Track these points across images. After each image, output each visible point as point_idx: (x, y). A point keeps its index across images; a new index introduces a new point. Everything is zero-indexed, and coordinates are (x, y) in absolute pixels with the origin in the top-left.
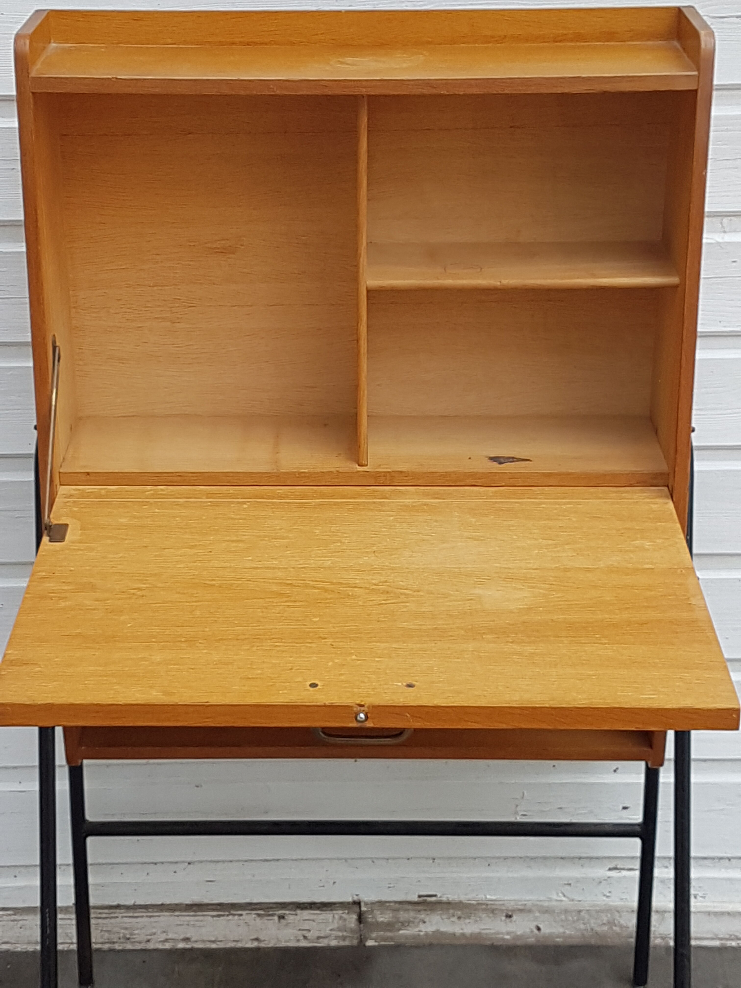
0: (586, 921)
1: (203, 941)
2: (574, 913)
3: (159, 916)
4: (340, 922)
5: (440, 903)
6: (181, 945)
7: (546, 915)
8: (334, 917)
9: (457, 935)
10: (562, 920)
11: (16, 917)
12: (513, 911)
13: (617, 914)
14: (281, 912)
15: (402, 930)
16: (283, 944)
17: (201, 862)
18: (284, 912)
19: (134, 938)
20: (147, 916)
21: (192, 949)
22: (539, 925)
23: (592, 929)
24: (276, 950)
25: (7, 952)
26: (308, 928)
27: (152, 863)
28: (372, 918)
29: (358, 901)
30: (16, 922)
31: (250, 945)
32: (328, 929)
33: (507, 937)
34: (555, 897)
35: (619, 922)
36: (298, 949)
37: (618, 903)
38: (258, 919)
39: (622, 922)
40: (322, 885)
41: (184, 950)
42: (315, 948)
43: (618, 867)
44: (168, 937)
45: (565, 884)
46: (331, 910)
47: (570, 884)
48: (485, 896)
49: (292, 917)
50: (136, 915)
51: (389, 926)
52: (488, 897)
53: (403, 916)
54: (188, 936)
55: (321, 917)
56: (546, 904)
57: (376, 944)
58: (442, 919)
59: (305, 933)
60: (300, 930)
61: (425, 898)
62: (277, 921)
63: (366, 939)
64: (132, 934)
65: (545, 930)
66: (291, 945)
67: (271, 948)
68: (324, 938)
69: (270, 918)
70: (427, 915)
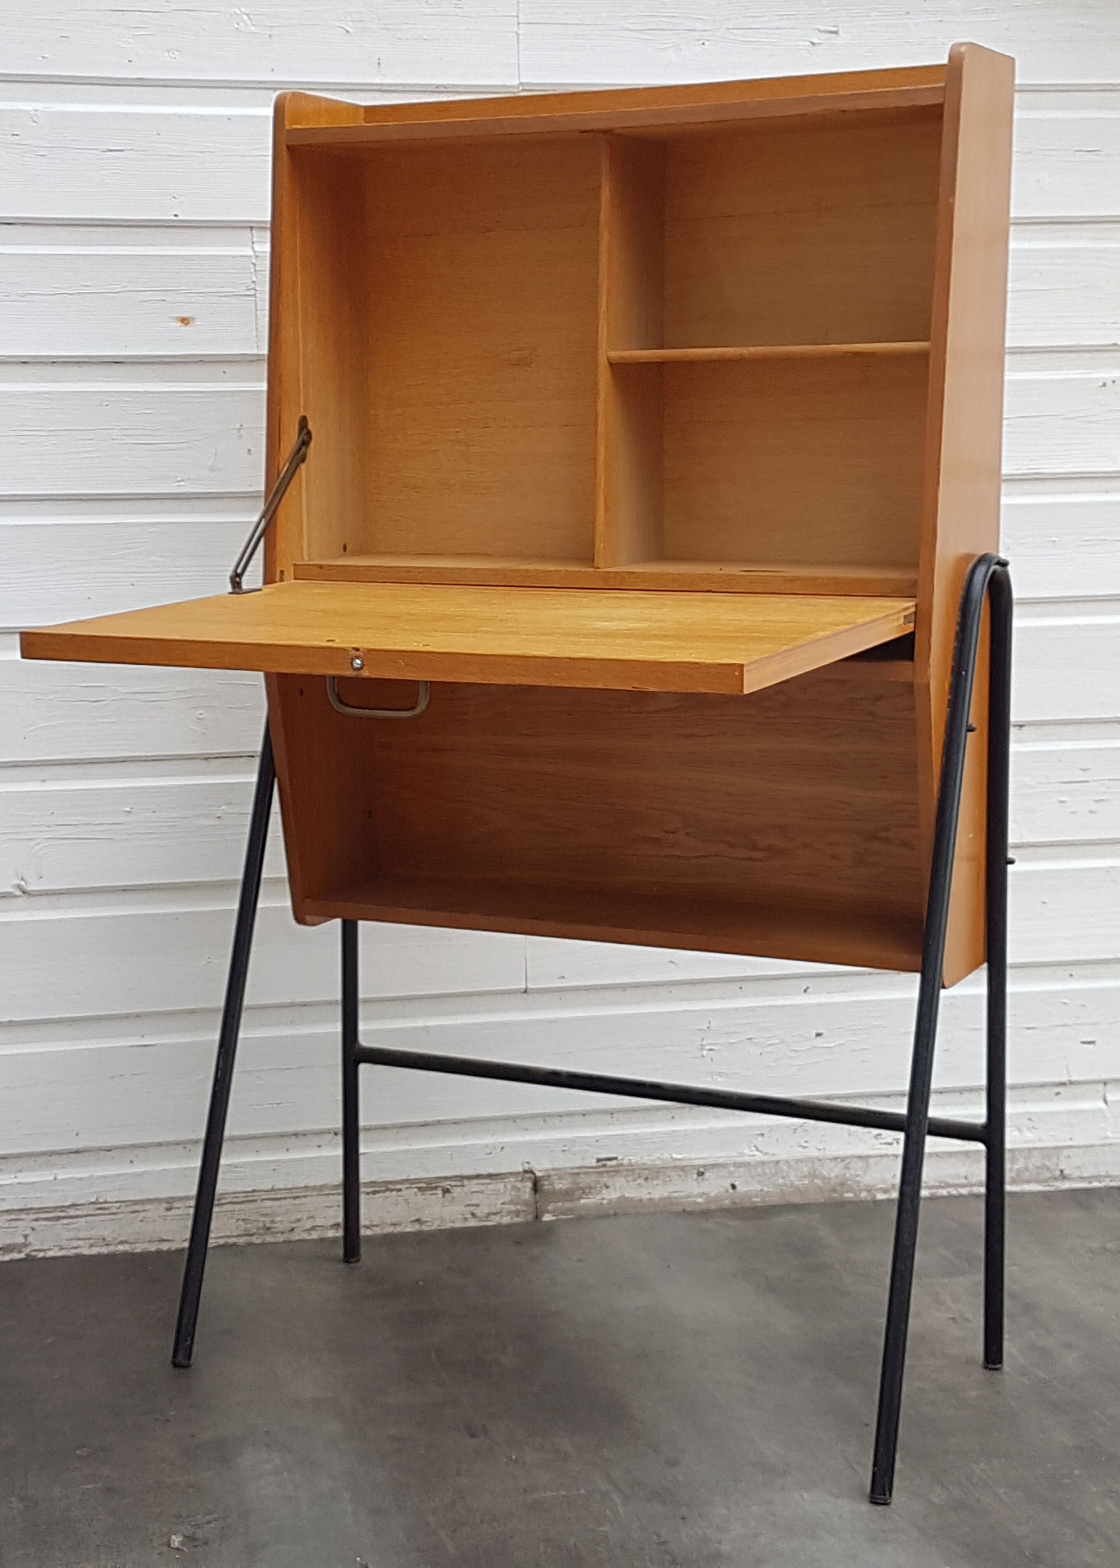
0: (785, 1174)
2: (770, 1166)
4: (513, 1193)
5: (621, 1166)
7: (742, 1169)
8: (505, 1186)
9: (644, 1200)
10: (759, 1176)
12: (704, 1166)
14: (446, 1184)
15: (584, 1198)
16: (448, 1225)
18: (449, 1183)
19: (275, 1228)
20: (290, 1199)
22: (734, 1183)
23: (792, 1184)
24: (441, 1232)
25: (125, 1254)
26: (476, 1202)
27: (293, 1134)
28: (549, 1185)
29: (530, 1169)
30: (136, 1214)
31: (409, 1229)
32: (500, 1202)
33: (700, 1200)
34: (747, 1151)
35: (821, 1173)
36: (466, 1230)
37: (817, 1153)
38: (419, 1194)
39: (824, 1172)
40: (488, 1152)
42: (485, 1227)
44: (317, 1224)
45: (758, 1135)
46: (503, 1179)
47: (763, 1135)
48: (671, 1155)
49: (459, 1189)
50: (278, 1197)
51: (568, 1194)
52: (675, 1156)
53: (584, 1181)
54: (339, 1220)
55: (491, 1187)
56: (738, 1159)
57: (554, 1218)
58: (628, 1182)
59: (473, 1209)
60: (467, 1206)
61: (604, 1162)
62: (441, 1196)
63: (542, 1216)
64: (273, 1222)
65: (740, 1188)
66: (458, 1225)
67: (436, 1230)
68: (495, 1214)
69: (433, 1192)
70: (610, 1178)
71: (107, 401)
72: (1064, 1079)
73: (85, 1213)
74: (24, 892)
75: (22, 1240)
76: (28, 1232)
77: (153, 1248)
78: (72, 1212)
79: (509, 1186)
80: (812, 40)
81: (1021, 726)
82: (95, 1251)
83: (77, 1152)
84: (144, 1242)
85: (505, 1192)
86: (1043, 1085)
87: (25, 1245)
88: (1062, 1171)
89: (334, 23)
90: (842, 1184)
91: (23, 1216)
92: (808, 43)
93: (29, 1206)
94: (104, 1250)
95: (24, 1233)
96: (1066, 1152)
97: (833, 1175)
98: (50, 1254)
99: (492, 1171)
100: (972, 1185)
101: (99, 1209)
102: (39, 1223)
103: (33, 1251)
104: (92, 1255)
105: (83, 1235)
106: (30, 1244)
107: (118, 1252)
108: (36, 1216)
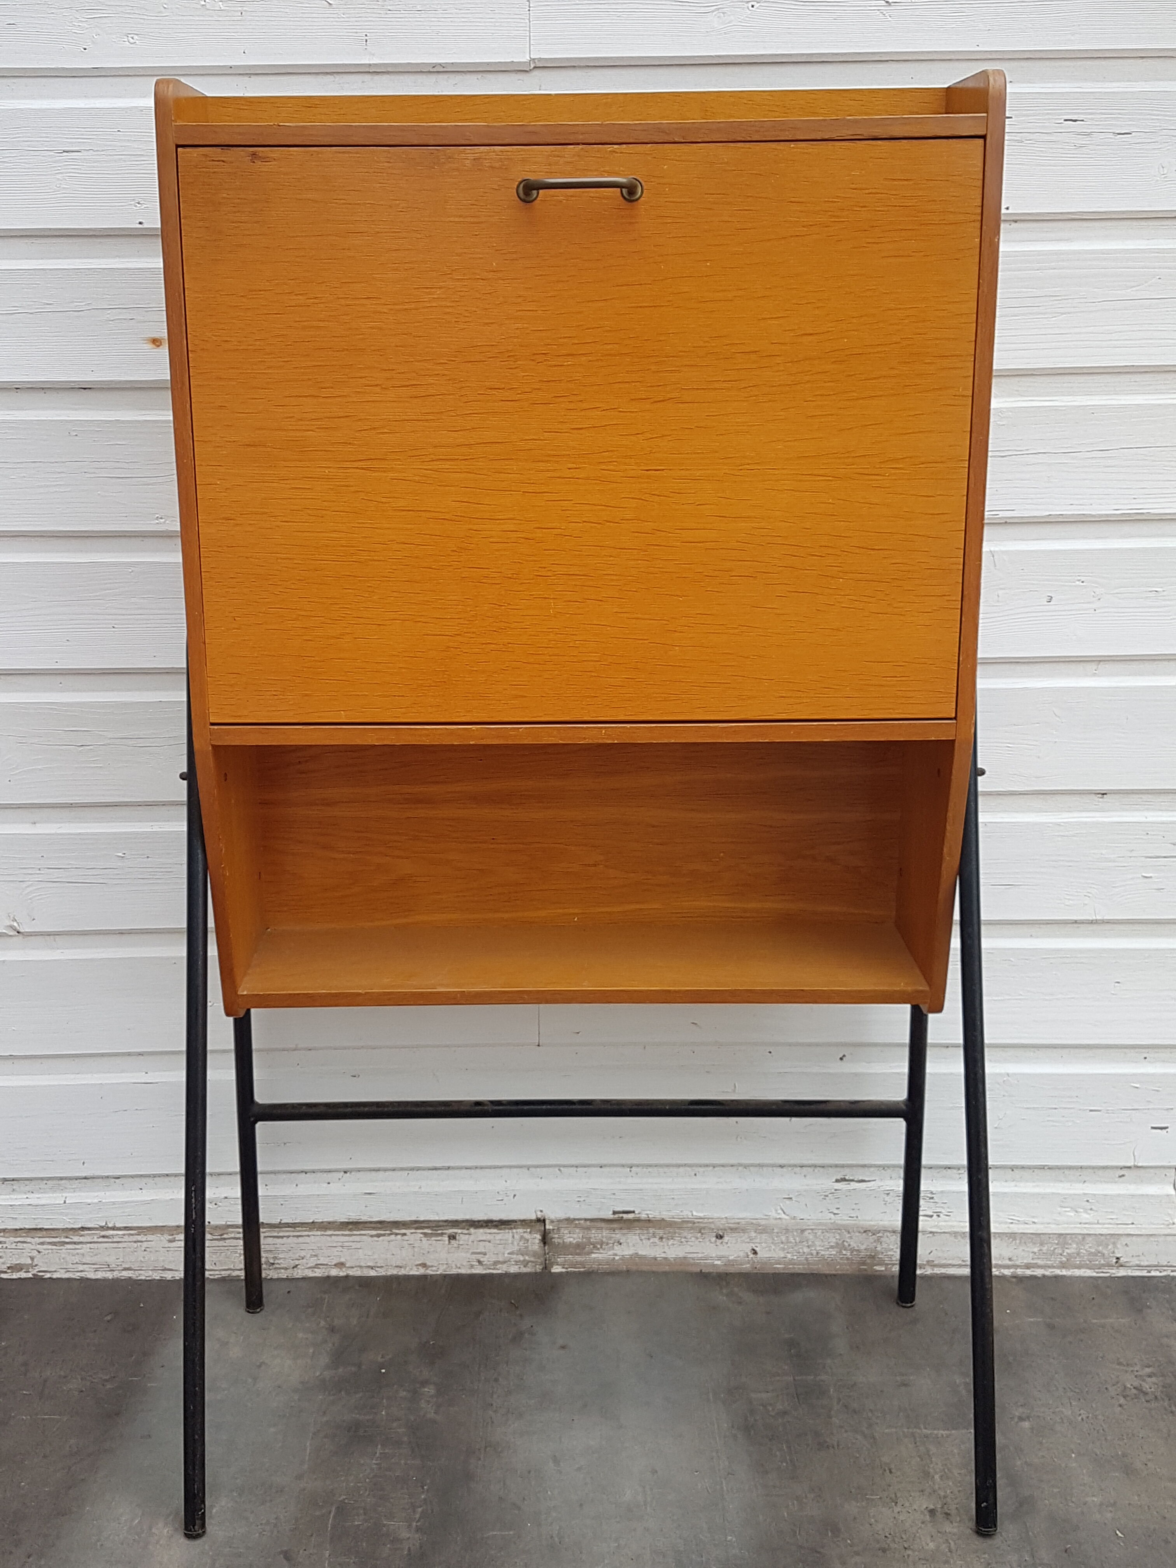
0: (810, 1242)
1: (360, 1267)
2: (796, 1234)
3: (308, 1236)
4: (521, 1243)
5: (638, 1220)
6: (334, 1272)
7: (764, 1236)
8: (513, 1237)
9: (659, 1259)
10: (782, 1242)
11: (139, 1238)
12: (724, 1230)
13: (847, 1235)
14: (452, 1231)
15: (594, 1253)
16: (454, 1271)
17: (359, 1170)
18: (456, 1231)
19: (278, 1263)
20: (294, 1236)
21: (347, 1277)
22: (755, 1248)
23: (818, 1254)
24: (446, 1277)
25: (129, 1280)
26: (483, 1251)
27: (302, 1172)
28: (559, 1238)
29: (542, 1219)
30: (139, 1244)
31: (415, 1272)
32: (507, 1252)
33: (718, 1263)
34: (773, 1214)
35: (849, 1244)
36: (472, 1276)
37: (850, 1222)
38: (425, 1240)
39: (853, 1244)
40: (500, 1198)
41: (337, 1279)
42: (491, 1275)
43: (847, 1178)
44: (319, 1262)
45: (784, 1198)
46: (511, 1229)
47: (791, 1199)
48: (691, 1211)
49: (464, 1238)
50: (281, 1234)
51: (579, 1248)
52: (695, 1213)
53: (595, 1235)
54: (343, 1260)
55: (499, 1237)
56: (763, 1222)
57: (564, 1270)
58: (641, 1240)
59: (479, 1257)
60: (473, 1253)
61: (621, 1215)
62: (447, 1242)
63: (552, 1265)
64: (275, 1258)
65: (763, 1254)
66: (463, 1271)
67: (440, 1275)
68: (504, 1262)
69: (439, 1238)
70: (624, 1234)
71: (76, 430)
72: (1131, 1163)
73: (89, 1239)
74: (18, 932)
75: (28, 1261)
76: (35, 1253)
77: (156, 1276)
78: (76, 1239)
79: (518, 1235)
81: (1105, 794)
82: (99, 1275)
83: (85, 1178)
84: (147, 1270)
86: (1105, 1168)
87: (33, 1266)
88: (1118, 1258)
90: (872, 1257)
91: (29, 1240)
93: (39, 1226)
94: (109, 1275)
95: (30, 1255)
96: (1125, 1240)
97: (863, 1247)
98: (55, 1276)
99: (504, 1217)
100: (1017, 1266)
101: (103, 1237)
102: (45, 1247)
103: (40, 1272)
104: (97, 1280)
105: (87, 1259)
106: (36, 1265)
107: (123, 1278)
108: (42, 1240)
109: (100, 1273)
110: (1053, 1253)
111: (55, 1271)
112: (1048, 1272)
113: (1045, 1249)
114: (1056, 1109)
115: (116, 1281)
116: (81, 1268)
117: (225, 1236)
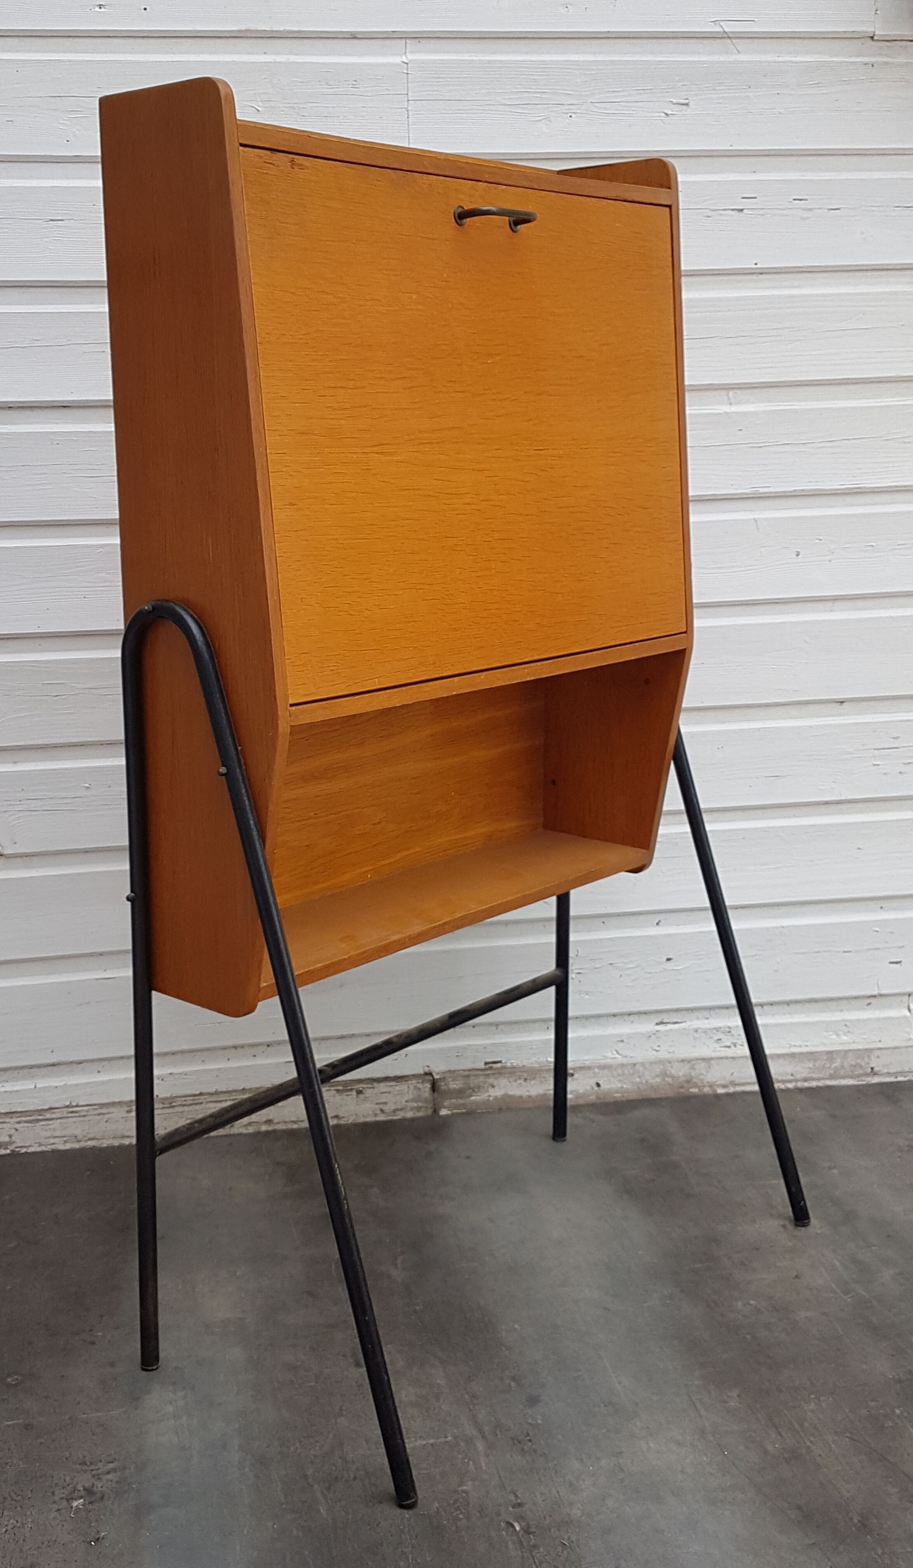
0: (640, 1074)
1: (286, 1122)
2: (629, 1067)
4: (415, 1092)
5: (505, 1068)
6: (264, 1128)
7: (606, 1071)
8: (408, 1087)
9: (524, 1097)
10: (620, 1075)
11: (101, 1112)
12: (575, 1069)
13: (669, 1065)
14: (360, 1086)
15: (474, 1096)
16: (362, 1120)
21: (275, 1131)
22: (599, 1082)
23: (647, 1082)
24: (355, 1125)
25: (93, 1148)
26: (385, 1101)
27: (233, 1047)
28: (445, 1085)
29: (429, 1072)
30: (102, 1116)
32: (404, 1100)
33: (570, 1096)
34: (610, 1055)
35: (671, 1073)
36: (376, 1123)
37: (669, 1056)
38: (337, 1095)
39: (674, 1072)
41: (267, 1134)
42: (392, 1121)
43: (664, 1021)
44: (252, 1120)
45: (618, 1041)
46: (406, 1081)
47: (622, 1041)
48: (546, 1058)
49: (370, 1091)
51: (461, 1093)
52: (549, 1059)
53: (473, 1082)
54: (270, 1118)
55: (397, 1088)
56: (602, 1062)
57: (450, 1112)
58: (510, 1082)
59: (382, 1106)
60: (377, 1104)
61: (491, 1065)
62: (355, 1096)
63: (440, 1108)
65: (604, 1086)
66: (368, 1119)
67: (351, 1124)
68: (402, 1109)
69: (349, 1093)
70: (496, 1078)
71: (57, 440)
72: (875, 992)
73: (58, 1115)
74: (1, 855)
75: (7, 1139)
76: (12, 1132)
77: (116, 1143)
78: (48, 1116)
79: (412, 1087)
80: (666, 112)
81: (842, 702)
82: (68, 1146)
83: (53, 1065)
84: (109, 1138)
85: (408, 1093)
86: (856, 998)
87: (10, 1143)
88: (872, 1068)
89: (246, 103)
90: (688, 1082)
91: (7, 1120)
92: (663, 114)
93: (13, 1110)
94: (77, 1146)
95: (9, 1133)
96: (877, 1053)
97: (680, 1074)
98: (31, 1150)
99: (398, 1073)
100: (797, 1081)
101: (72, 1112)
102: (21, 1125)
103: (17, 1147)
104: (66, 1151)
105: (58, 1133)
106: (14, 1142)
107: (88, 1147)
108: (19, 1119)
109: (68, 1144)
110: (824, 1067)
111: (30, 1146)
112: (821, 1084)
113: (817, 1064)
114: (818, 952)
115: (82, 1151)
116: (52, 1141)
117: (174, 1104)
